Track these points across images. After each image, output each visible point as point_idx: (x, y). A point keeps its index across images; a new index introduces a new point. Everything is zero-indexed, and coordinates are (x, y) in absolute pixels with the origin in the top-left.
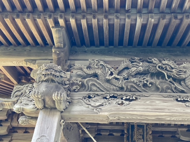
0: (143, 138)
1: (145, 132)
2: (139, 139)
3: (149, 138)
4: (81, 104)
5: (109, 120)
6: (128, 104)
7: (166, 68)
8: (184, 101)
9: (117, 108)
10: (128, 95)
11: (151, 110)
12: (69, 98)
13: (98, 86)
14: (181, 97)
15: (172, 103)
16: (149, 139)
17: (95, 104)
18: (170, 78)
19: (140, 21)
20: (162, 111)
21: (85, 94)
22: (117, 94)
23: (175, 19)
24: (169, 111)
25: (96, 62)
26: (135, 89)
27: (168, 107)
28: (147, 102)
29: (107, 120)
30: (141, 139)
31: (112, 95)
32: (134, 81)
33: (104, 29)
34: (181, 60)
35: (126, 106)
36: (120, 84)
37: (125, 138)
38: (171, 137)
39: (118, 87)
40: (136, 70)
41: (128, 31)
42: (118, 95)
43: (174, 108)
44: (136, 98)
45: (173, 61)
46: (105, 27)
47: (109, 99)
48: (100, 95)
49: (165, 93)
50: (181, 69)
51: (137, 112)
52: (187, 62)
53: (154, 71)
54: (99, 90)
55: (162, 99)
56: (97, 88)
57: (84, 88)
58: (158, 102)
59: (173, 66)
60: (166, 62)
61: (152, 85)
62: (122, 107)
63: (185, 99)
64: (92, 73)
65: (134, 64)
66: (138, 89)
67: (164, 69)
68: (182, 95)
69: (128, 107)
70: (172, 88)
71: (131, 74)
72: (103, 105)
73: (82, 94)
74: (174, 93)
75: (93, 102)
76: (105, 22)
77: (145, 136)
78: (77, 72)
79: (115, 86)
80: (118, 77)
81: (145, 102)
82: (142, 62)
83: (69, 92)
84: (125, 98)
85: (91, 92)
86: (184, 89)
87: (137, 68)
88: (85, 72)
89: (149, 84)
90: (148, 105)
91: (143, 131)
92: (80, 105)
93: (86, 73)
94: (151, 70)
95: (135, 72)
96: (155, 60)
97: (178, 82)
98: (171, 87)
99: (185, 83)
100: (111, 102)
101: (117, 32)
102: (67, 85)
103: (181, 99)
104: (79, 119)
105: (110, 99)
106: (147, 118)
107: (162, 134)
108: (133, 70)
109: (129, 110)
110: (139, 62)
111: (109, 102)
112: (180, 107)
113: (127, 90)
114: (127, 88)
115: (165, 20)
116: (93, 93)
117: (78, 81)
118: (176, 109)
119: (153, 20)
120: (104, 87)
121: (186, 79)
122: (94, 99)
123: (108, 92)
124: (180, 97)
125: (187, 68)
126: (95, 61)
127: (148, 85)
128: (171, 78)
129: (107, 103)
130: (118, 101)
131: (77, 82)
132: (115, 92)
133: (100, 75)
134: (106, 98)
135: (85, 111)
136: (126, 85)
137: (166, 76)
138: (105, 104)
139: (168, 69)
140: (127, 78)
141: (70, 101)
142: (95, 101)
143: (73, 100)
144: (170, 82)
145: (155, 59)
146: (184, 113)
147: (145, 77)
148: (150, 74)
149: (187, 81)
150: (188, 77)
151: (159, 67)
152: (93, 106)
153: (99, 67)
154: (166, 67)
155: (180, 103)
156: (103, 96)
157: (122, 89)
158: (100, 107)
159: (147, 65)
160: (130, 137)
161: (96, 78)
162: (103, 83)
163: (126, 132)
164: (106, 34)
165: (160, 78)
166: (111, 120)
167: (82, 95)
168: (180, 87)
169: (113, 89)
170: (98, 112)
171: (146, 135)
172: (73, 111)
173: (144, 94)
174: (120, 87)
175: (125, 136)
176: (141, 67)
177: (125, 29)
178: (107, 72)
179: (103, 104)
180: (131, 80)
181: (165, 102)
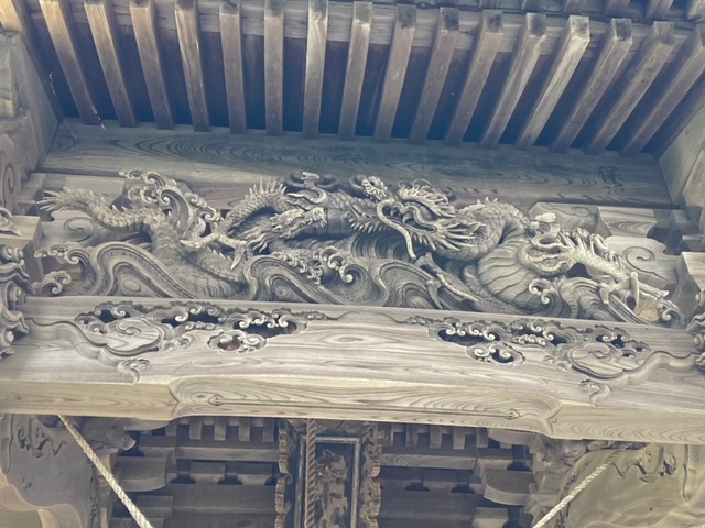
0: (348, 493)
1: (356, 470)
2: (333, 495)
3: (370, 494)
4: (68, 343)
5: (180, 407)
6: (257, 346)
7: (412, 214)
8: (468, 340)
9: (214, 359)
10: (262, 313)
11: (340, 369)
12: (15, 316)
13: (147, 275)
14: (457, 325)
15: (421, 345)
16: (368, 498)
17: (127, 344)
18: (424, 255)
19: (317, 26)
20: (384, 372)
21: (87, 304)
22: (218, 308)
23: (448, 27)
24: (407, 374)
25: (147, 181)
26: (290, 291)
27: (405, 357)
28: (331, 340)
29: (171, 408)
30: (339, 497)
31: (199, 311)
32: (289, 260)
33: (183, 52)
34: (475, 190)
35: (247, 352)
36: (232, 268)
37: (280, 493)
38: (454, 491)
39: (225, 280)
40: (302, 217)
41: (279, 67)
42: (222, 311)
43: (426, 363)
44: (292, 326)
45: (446, 193)
46: (184, 43)
47: (184, 323)
48: (151, 310)
49: (401, 306)
50: (465, 222)
51: (286, 376)
52: (491, 199)
53: (367, 225)
54: (151, 292)
55: (388, 328)
56: (142, 284)
57: (88, 282)
58: (370, 339)
59: (436, 210)
60: (414, 193)
61: (359, 276)
62: (234, 358)
63: (471, 333)
64: (130, 223)
65: (297, 198)
66: (304, 290)
67: (405, 218)
68: (463, 318)
69: (256, 355)
70: (430, 289)
71: (281, 233)
72: (157, 349)
73: (75, 305)
74: (437, 308)
75: (116, 335)
76: (183, 21)
77: (356, 484)
78: (70, 220)
79: (217, 277)
80: (231, 242)
81: (321, 340)
82: (327, 190)
83: (17, 292)
84: (249, 321)
85: (115, 299)
86: (471, 297)
87: (306, 211)
88: (100, 217)
89: (347, 273)
90: (332, 350)
91: (347, 466)
92: (65, 348)
93: (102, 224)
94: (355, 221)
95: (296, 226)
96: (372, 183)
97: (452, 271)
98: (426, 286)
99: (478, 275)
100: (190, 339)
101: (234, 66)
102: (10, 261)
103: (458, 332)
104: (59, 400)
105: (187, 327)
106: (327, 399)
107: (423, 478)
108: (289, 219)
109: (258, 366)
110: (314, 188)
111: (184, 336)
112: (452, 360)
113: (262, 295)
114: (261, 286)
115: (412, 30)
116: (124, 302)
117: (66, 253)
118: (435, 365)
119: (367, 27)
120: (169, 280)
121: (482, 261)
122: (121, 324)
123: (185, 301)
124: (454, 325)
125: (488, 219)
126: (145, 178)
127: (342, 276)
128: (429, 255)
129: (173, 341)
130: (222, 333)
131: (60, 254)
132: (212, 301)
133: (161, 234)
134: (175, 324)
135: (82, 370)
136: (257, 273)
137: (409, 244)
138: (165, 342)
139: (419, 218)
140: (265, 246)
141: (24, 331)
142: (128, 332)
143: (38, 327)
144: (423, 267)
145: (373, 178)
146: (461, 382)
147: (332, 247)
148: (353, 238)
149: (486, 267)
150: (489, 251)
151: (386, 210)
152: (114, 352)
153: (157, 203)
154: (410, 211)
155: (454, 346)
156: (163, 315)
157: (241, 288)
158: (144, 356)
159: (347, 203)
160: (298, 487)
161: (145, 244)
162: (167, 265)
163: (283, 469)
164: (194, 74)
165: (390, 251)
166: (187, 408)
167: (75, 308)
168: (457, 289)
169: (208, 288)
170: (133, 374)
171: (361, 479)
172: (33, 370)
173: (325, 309)
174: (236, 279)
175: (277, 486)
176: (321, 210)
177: (267, 57)
178: (194, 223)
179: (158, 345)
180: (276, 255)
181: (399, 342)
